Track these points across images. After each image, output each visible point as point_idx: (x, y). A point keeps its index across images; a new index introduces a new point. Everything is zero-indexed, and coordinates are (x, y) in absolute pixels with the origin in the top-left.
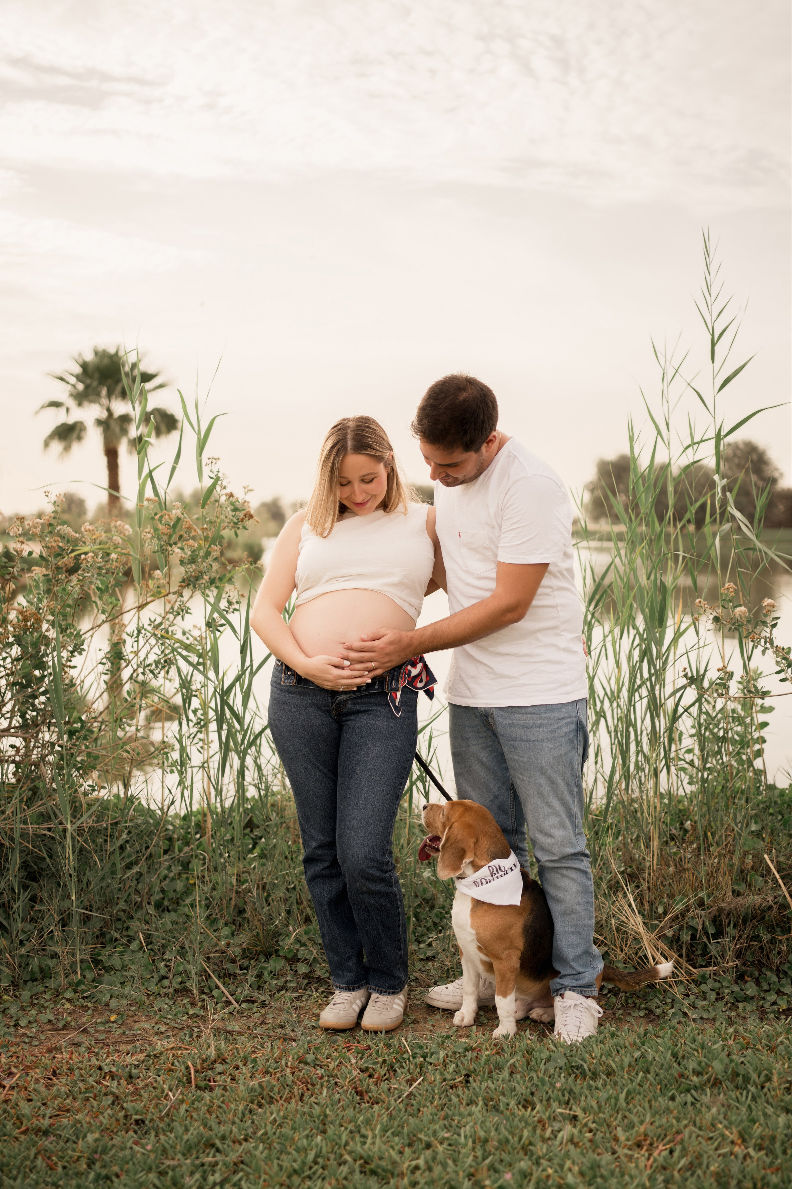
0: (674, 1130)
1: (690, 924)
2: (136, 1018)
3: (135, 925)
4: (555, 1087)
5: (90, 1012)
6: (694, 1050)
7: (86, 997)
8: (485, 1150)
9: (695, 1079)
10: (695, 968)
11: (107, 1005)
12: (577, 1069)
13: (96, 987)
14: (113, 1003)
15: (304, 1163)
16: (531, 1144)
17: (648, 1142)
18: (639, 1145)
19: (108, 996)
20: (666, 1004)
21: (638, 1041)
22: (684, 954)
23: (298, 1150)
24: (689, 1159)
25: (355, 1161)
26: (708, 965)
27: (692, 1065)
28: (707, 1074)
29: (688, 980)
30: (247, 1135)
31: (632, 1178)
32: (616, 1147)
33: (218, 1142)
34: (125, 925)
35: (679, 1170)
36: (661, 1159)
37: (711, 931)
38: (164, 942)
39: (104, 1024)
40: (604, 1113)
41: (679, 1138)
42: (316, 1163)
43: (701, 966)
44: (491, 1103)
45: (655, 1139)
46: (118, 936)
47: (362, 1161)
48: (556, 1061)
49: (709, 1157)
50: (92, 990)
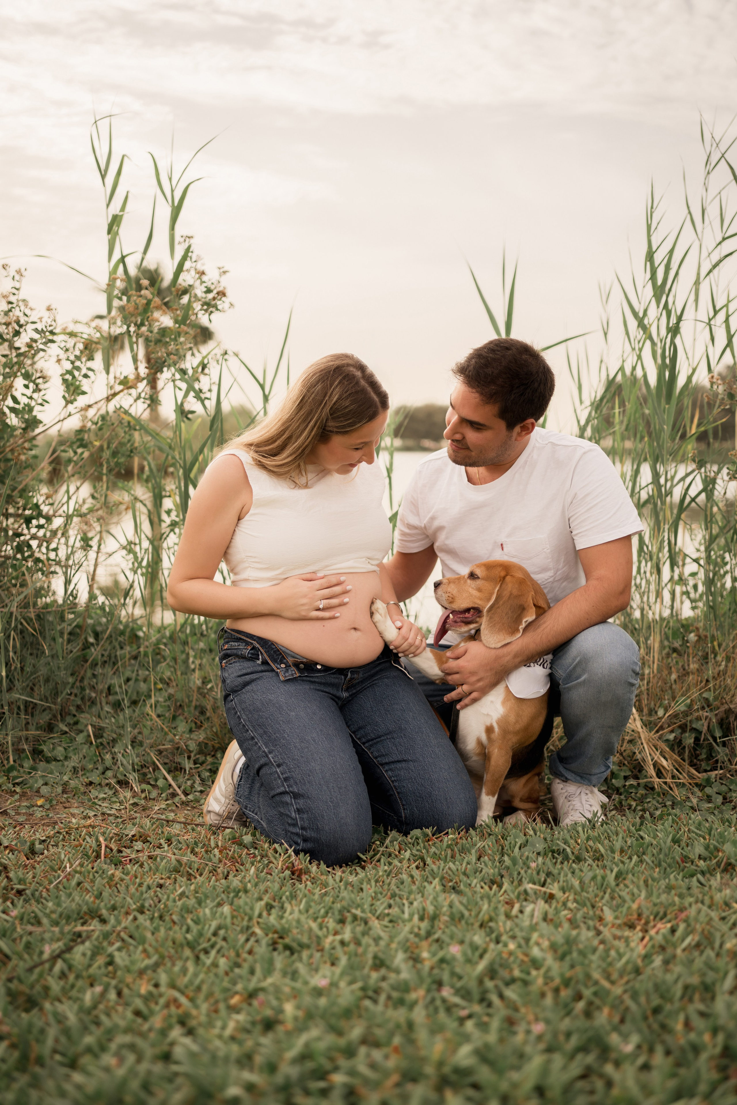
0: (676, 908)
1: (694, 726)
2: (67, 805)
3: (84, 718)
4: (529, 868)
5: (17, 797)
6: (700, 836)
7: (18, 784)
8: (432, 927)
9: (702, 863)
10: (699, 773)
11: (38, 791)
12: (559, 854)
13: (30, 773)
14: (44, 790)
15: (201, 934)
16: (491, 920)
17: (643, 921)
18: (632, 926)
19: (41, 782)
20: (665, 806)
21: (633, 829)
22: (686, 757)
23: (197, 922)
24: (697, 938)
25: (267, 935)
26: (715, 769)
27: (699, 849)
28: (715, 858)
29: (690, 784)
30: (143, 906)
31: (620, 956)
32: (601, 928)
33: (104, 912)
34: (75, 719)
35: (684, 950)
36: (659, 938)
37: (718, 734)
38: (115, 736)
39: (28, 807)
40: (588, 892)
41: (683, 916)
42: (215, 934)
43: (706, 771)
44: (450, 884)
45: (652, 917)
46: (67, 730)
47: (276, 936)
48: (534, 846)
49: (723, 936)
50: (26, 777)
